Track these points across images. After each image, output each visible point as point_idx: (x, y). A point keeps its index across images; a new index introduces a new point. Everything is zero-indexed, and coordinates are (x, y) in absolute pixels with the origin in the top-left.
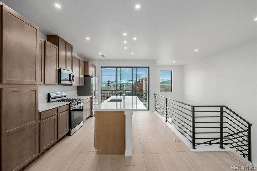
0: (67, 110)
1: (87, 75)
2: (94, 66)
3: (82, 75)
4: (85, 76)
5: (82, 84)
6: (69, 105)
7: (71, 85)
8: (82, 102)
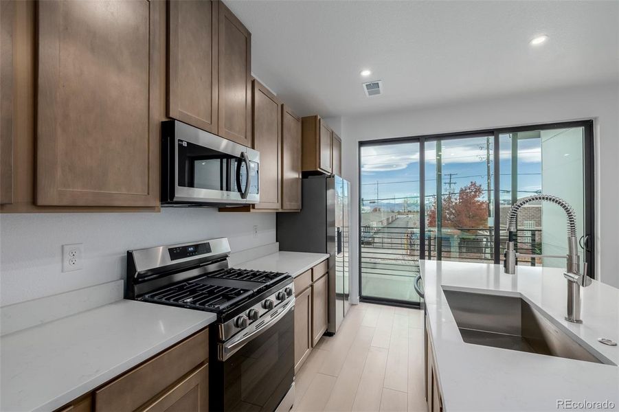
0: (201, 364)
1: (312, 169)
2: (335, 141)
3: (294, 169)
4: (305, 175)
5: (292, 205)
6: (213, 329)
7: (246, 208)
8: (289, 293)
